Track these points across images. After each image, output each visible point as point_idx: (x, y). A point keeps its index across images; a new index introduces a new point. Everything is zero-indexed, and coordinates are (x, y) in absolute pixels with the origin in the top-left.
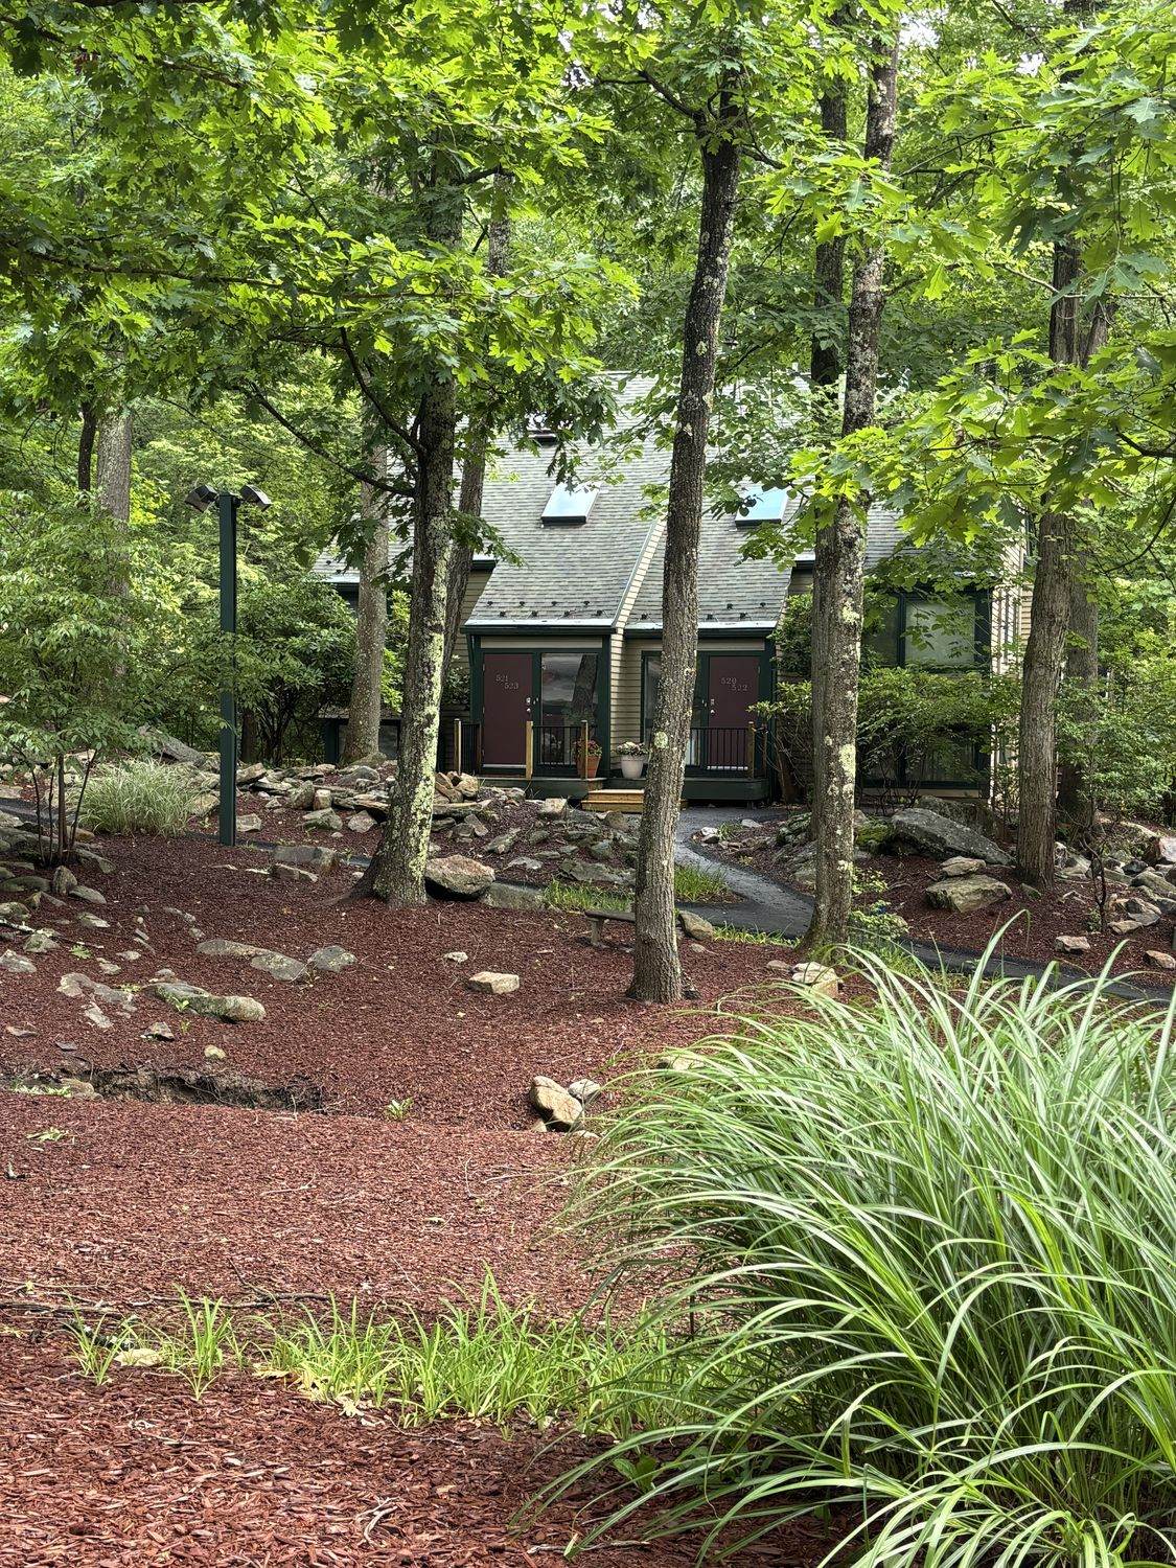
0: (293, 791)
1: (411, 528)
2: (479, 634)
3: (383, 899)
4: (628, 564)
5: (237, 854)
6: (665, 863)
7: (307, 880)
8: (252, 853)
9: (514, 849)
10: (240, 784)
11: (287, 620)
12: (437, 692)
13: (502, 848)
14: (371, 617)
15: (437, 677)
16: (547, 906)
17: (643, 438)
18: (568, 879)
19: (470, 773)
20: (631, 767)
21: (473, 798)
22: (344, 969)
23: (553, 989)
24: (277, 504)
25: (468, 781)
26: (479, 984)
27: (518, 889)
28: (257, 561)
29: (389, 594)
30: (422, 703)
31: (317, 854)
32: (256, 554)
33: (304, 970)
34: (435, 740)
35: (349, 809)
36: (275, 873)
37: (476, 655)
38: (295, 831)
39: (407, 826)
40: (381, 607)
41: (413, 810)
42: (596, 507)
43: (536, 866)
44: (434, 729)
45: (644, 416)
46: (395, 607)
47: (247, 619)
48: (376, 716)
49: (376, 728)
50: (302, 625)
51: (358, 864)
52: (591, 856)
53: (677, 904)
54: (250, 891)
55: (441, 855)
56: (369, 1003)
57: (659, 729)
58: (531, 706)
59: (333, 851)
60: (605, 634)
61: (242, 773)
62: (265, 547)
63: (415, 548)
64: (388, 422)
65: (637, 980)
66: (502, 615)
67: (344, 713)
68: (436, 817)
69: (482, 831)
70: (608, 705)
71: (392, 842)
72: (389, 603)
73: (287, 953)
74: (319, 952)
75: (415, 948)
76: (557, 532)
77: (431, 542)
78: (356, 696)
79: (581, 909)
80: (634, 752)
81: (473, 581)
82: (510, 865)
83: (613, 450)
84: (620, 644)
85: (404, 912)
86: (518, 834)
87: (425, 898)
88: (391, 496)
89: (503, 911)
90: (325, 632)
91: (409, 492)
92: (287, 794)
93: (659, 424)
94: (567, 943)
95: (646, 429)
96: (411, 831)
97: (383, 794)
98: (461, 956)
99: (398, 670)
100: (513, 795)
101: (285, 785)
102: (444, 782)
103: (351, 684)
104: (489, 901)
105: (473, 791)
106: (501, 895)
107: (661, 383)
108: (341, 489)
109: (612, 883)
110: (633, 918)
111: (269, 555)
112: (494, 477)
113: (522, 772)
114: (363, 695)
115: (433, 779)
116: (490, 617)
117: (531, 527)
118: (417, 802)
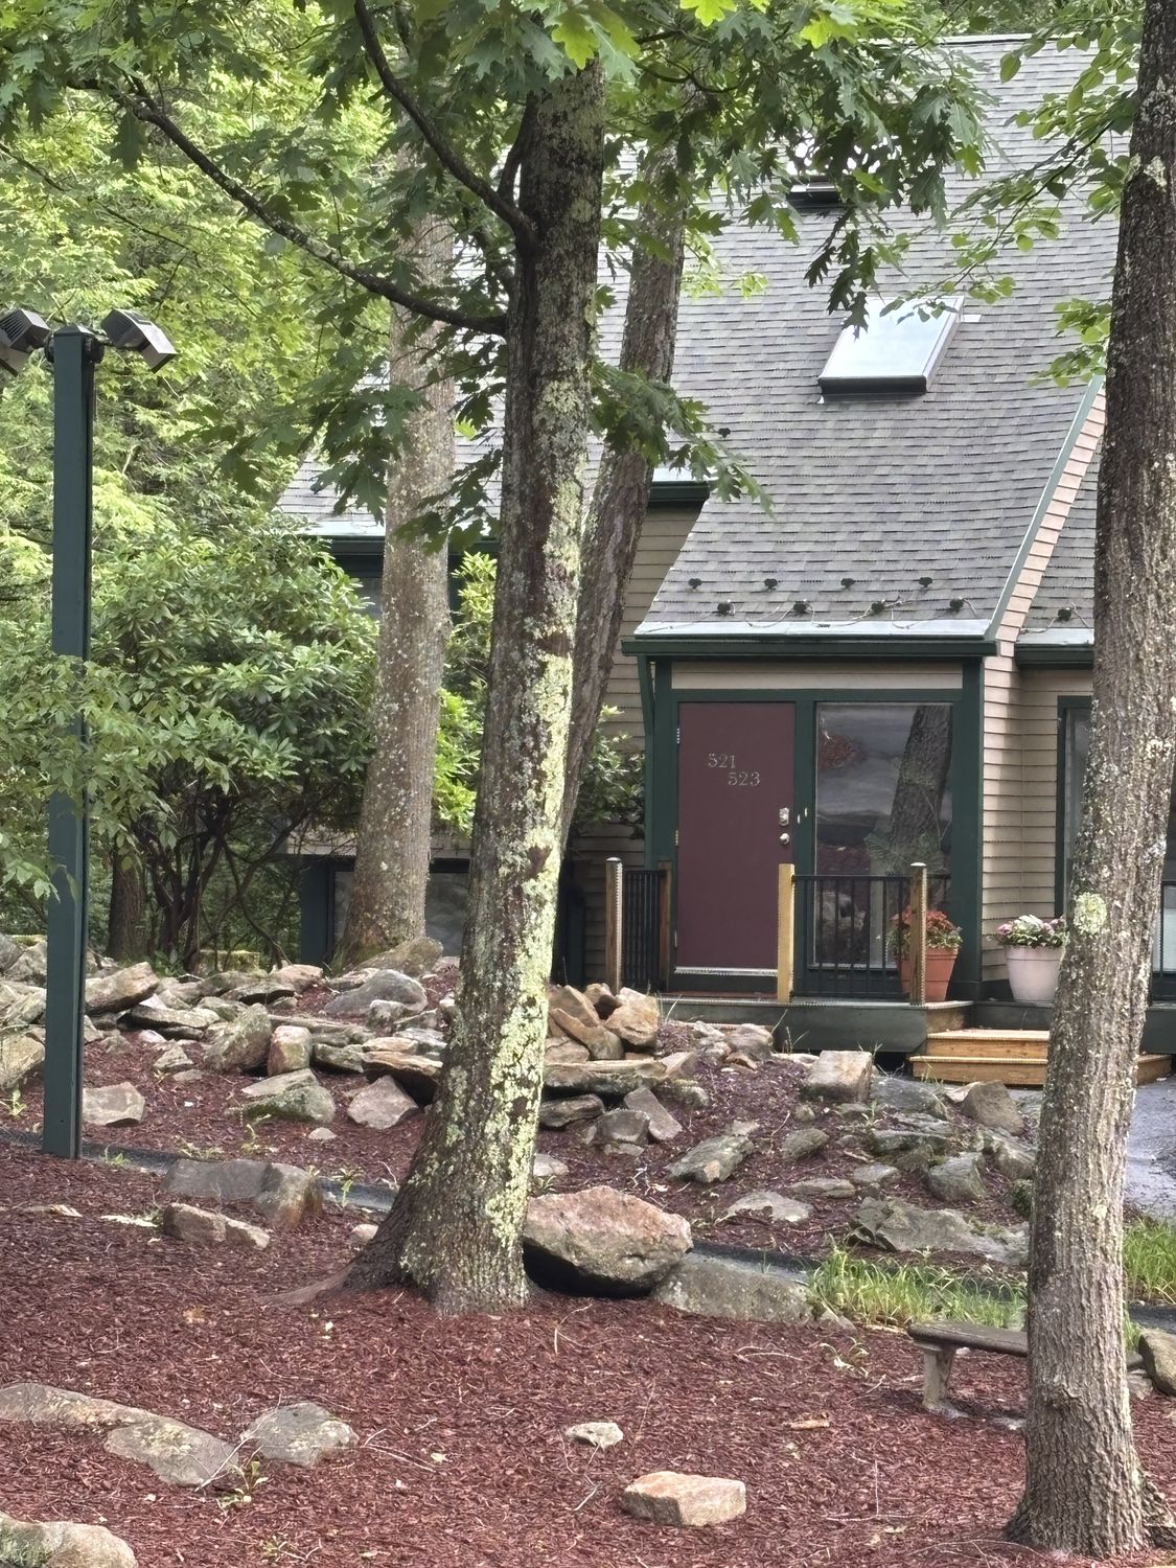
0: (220, 1029)
1: (498, 404)
2: (666, 656)
3: (421, 1289)
4: (1027, 490)
5: (85, 1180)
6: (1100, 1212)
7: (241, 1241)
8: (119, 1176)
9: (743, 1173)
10: (95, 1013)
11: (210, 623)
12: (554, 795)
13: (713, 1170)
14: (410, 615)
15: (555, 760)
16: (817, 1311)
17: (1059, 191)
18: (870, 1247)
19: (640, 987)
20: (1032, 976)
21: (646, 1049)
22: (326, 1460)
23: (830, 1516)
24: (198, 353)
25: (637, 1009)
26: (650, 1502)
27: (747, 1270)
28: (152, 486)
29: (455, 561)
30: (518, 821)
31: (271, 1180)
32: (152, 470)
33: (231, 1463)
34: (549, 912)
35: (348, 1073)
36: (169, 1226)
37: (659, 707)
38: (221, 1123)
39: (481, 1116)
40: (435, 593)
41: (496, 1076)
42: (950, 355)
43: (794, 1213)
44: (547, 883)
45: (1064, 140)
46: (469, 592)
47: (120, 621)
48: (422, 850)
49: (418, 878)
50: (248, 635)
51: (368, 1204)
52: (930, 1192)
53: (1135, 1312)
54: (110, 1270)
55: (568, 1185)
56: (382, 1542)
57: (1085, 887)
58: (790, 827)
59: (311, 1174)
60: (968, 656)
61: (99, 986)
62: (170, 454)
63: (505, 453)
64: (444, 159)
65: (1035, 1497)
66: (723, 611)
67: (345, 843)
68: (552, 1094)
69: (666, 1127)
70: (976, 827)
71: (446, 1153)
72: (455, 585)
73: (193, 1419)
74: (268, 1418)
75: (493, 1412)
76: (857, 415)
77: (544, 439)
78: (372, 804)
79: (901, 1319)
80: (1039, 941)
81: (654, 532)
82: (732, 1211)
83: (988, 220)
84: (1004, 680)
85: (473, 1323)
86: (754, 1136)
87: (522, 1289)
88: (450, 332)
89: (710, 1324)
90: (301, 653)
91: (496, 324)
92: (204, 1035)
93: (1098, 160)
94: (865, 1403)
95: (1068, 171)
96: (490, 1127)
97: (433, 1038)
98: (606, 1433)
99: (472, 742)
100: (741, 1041)
101: (203, 1015)
102: (577, 1009)
103: (363, 776)
104: (678, 1297)
105: (645, 1031)
106: (705, 1284)
107: (1104, 60)
108: (342, 316)
109: (978, 1258)
110: (1022, 1344)
111: (181, 471)
112: (707, 284)
113: (769, 986)
114: (390, 802)
115: (543, 1002)
116: (694, 616)
117: (795, 403)
118: (504, 1058)
